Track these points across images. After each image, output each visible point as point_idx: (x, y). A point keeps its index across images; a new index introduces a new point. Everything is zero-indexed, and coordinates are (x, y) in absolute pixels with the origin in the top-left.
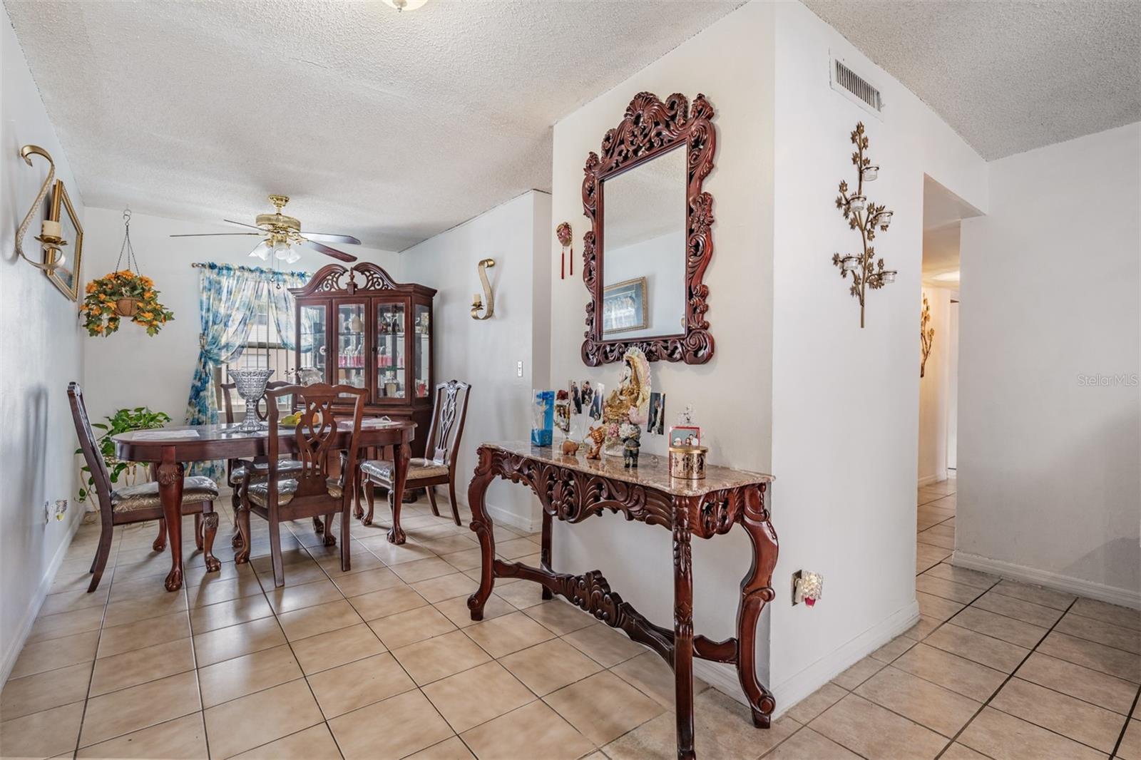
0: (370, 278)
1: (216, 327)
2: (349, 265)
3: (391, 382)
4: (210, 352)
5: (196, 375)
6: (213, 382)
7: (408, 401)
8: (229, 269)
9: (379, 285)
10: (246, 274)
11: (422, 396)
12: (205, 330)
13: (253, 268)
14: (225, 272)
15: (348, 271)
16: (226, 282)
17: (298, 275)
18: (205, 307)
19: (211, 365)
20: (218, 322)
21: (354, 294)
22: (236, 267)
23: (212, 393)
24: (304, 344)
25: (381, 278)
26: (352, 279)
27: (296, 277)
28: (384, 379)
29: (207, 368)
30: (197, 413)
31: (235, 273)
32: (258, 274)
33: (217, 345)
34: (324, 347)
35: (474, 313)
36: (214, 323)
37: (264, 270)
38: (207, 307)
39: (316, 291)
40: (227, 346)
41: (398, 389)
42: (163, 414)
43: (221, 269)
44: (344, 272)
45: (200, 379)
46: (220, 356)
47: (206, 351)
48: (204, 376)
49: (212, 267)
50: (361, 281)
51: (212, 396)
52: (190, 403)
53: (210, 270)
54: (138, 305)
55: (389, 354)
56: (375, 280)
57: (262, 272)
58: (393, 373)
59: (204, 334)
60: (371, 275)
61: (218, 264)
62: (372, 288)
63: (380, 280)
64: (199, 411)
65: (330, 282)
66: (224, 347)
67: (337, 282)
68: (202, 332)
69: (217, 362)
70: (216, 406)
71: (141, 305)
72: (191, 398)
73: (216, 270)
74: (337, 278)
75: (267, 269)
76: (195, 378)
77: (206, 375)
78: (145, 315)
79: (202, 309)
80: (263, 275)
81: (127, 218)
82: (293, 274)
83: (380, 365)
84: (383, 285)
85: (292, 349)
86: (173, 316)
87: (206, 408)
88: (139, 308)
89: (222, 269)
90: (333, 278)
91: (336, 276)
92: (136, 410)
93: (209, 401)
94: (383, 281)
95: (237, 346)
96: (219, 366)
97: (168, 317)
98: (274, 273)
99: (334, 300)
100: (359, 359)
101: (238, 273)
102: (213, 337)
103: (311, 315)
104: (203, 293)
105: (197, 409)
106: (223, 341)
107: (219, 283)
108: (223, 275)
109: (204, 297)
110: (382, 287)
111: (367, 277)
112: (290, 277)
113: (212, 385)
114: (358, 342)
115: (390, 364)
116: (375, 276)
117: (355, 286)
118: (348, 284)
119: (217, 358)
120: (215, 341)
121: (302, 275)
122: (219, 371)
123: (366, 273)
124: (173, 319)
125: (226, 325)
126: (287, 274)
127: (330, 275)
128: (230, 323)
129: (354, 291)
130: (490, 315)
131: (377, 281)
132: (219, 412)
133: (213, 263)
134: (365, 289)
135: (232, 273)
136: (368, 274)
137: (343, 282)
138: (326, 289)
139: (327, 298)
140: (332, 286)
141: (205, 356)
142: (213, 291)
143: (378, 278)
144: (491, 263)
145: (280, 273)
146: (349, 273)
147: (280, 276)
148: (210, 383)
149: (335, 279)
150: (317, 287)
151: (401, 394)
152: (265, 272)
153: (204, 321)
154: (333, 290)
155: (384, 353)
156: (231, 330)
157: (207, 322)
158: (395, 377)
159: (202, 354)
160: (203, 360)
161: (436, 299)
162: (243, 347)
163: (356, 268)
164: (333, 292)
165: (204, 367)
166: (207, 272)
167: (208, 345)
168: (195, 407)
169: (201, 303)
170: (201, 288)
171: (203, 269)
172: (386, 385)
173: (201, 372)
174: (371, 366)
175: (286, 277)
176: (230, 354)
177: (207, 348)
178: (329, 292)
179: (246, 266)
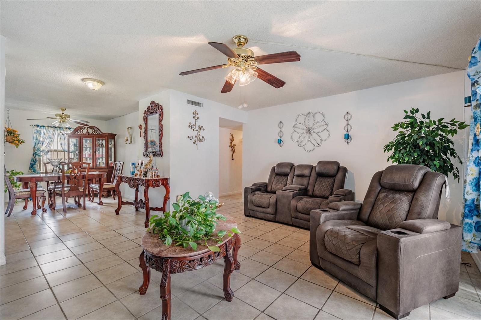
1: (39, 145)
2: (86, 127)
3: (101, 162)
4: (37, 153)
5: (32, 160)
6: (38, 162)
7: (106, 167)
8: (44, 127)
9: (96, 133)
10: (50, 128)
11: (111, 166)
12: (35, 146)
13: (52, 126)
14: (42, 127)
16: (43, 131)
19: (37, 157)
20: (39, 143)
21: (88, 135)
22: (46, 126)
23: (38, 166)
24: (71, 150)
26: (88, 131)
27: (68, 129)
28: (99, 161)
29: (36, 158)
30: (32, 172)
33: (40, 151)
34: (78, 151)
35: (126, 142)
36: (38, 143)
38: (36, 138)
40: (43, 151)
41: (103, 164)
42: (21, 172)
43: (41, 127)
44: (85, 129)
45: (33, 161)
46: (40, 154)
47: (36, 152)
48: (35, 160)
49: (38, 126)
50: (91, 131)
51: (38, 167)
52: (30, 169)
53: (37, 127)
55: (101, 153)
57: (55, 127)
58: (102, 159)
59: (35, 147)
61: (40, 125)
62: (94, 134)
64: (33, 171)
65: (80, 131)
66: (42, 151)
67: (82, 131)
68: (34, 146)
69: (39, 156)
70: (39, 170)
71: (14, 138)
72: (30, 167)
73: (39, 127)
74: (82, 130)
76: (32, 161)
77: (36, 160)
78: (15, 142)
79: (34, 139)
80: (56, 128)
81: (8, 111)
83: (97, 157)
85: (66, 152)
86: (25, 142)
87: (36, 171)
88: (13, 139)
89: (41, 126)
91: (82, 129)
92: (11, 171)
93: (36, 168)
94: (98, 132)
95: (46, 151)
96: (40, 157)
97: (23, 142)
98: (60, 128)
99: (81, 137)
100: (90, 155)
101: (47, 128)
102: (38, 148)
103: (73, 141)
105: (32, 171)
106: (41, 149)
107: (40, 131)
108: (42, 128)
109: (35, 135)
112: (66, 129)
113: (38, 163)
114: (90, 150)
115: (101, 156)
117: (89, 133)
118: (86, 132)
119: (39, 155)
120: (39, 149)
121: (70, 128)
122: (40, 158)
124: (24, 143)
125: (42, 144)
126: (64, 128)
127: (80, 129)
128: (44, 144)
129: (88, 134)
130: (131, 142)
132: (40, 172)
134: (92, 134)
135: (45, 128)
136: (93, 129)
137: (85, 131)
138: (79, 133)
139: (79, 136)
140: (81, 132)
141: (35, 154)
142: (38, 133)
143: (96, 131)
144: (131, 128)
146: (87, 129)
147: (62, 129)
148: (37, 163)
150: (75, 133)
151: (104, 165)
153: (35, 143)
154: (81, 134)
155: (99, 153)
156: (44, 146)
157: (36, 143)
158: (103, 160)
159: (34, 154)
160: (34, 155)
161: (116, 137)
162: (49, 151)
163: (89, 127)
165: (35, 157)
168: (32, 170)
169: (34, 137)
170: (34, 132)
171: (34, 127)
172: (99, 163)
173: (34, 159)
174: (94, 157)
176: (44, 153)
177: (36, 151)
178: (80, 134)
179: (50, 126)
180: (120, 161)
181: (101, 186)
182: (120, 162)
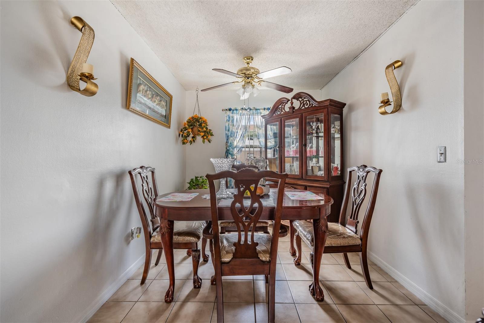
0: (302, 102)
1: (232, 138)
2: (289, 96)
3: (315, 165)
4: (229, 151)
7: (326, 179)
8: (236, 110)
9: (307, 105)
10: (244, 112)
11: (336, 175)
12: (227, 140)
13: (247, 108)
14: (235, 111)
15: (290, 100)
16: (236, 117)
17: (267, 109)
18: (227, 129)
21: (293, 113)
22: (240, 109)
24: (269, 144)
25: (308, 100)
26: (292, 104)
27: (266, 110)
28: (312, 163)
31: (239, 112)
32: (249, 111)
33: (232, 147)
34: (278, 146)
35: (383, 110)
36: (231, 136)
37: (252, 108)
38: (228, 129)
39: (274, 115)
40: (236, 147)
41: (320, 170)
43: (233, 110)
44: (288, 102)
47: (228, 150)
49: (230, 110)
50: (297, 104)
54: (199, 130)
55: (314, 149)
56: (305, 102)
57: (250, 109)
58: (316, 160)
59: (227, 142)
60: (303, 100)
61: (233, 108)
62: (303, 108)
63: (308, 102)
65: (281, 109)
69: (232, 155)
73: (232, 111)
75: (253, 108)
78: (201, 134)
79: (226, 130)
80: (251, 111)
81: (197, 92)
82: (264, 109)
83: (308, 155)
84: (310, 104)
85: (263, 148)
89: (234, 110)
90: (282, 106)
91: (284, 105)
94: (309, 102)
95: (240, 147)
96: (233, 157)
97: (211, 134)
98: (256, 109)
99: (283, 118)
100: (296, 152)
101: (240, 111)
102: (230, 143)
103: (273, 129)
104: (226, 123)
106: (235, 145)
107: (233, 117)
108: (234, 113)
110: (309, 106)
111: (300, 102)
112: (263, 111)
114: (297, 142)
115: (315, 154)
116: (304, 100)
117: (294, 108)
118: (290, 108)
119: (232, 153)
121: (269, 109)
123: (299, 99)
124: (213, 135)
125: (236, 137)
126: (262, 109)
127: (281, 105)
129: (293, 111)
130: (398, 108)
131: (306, 103)
133: (230, 108)
134: (300, 109)
135: (238, 111)
136: (300, 99)
137: (287, 107)
138: (279, 113)
139: (279, 118)
140: (282, 111)
141: (227, 152)
142: (230, 121)
143: (306, 101)
144: (397, 64)
145: (259, 109)
147: (258, 110)
149: (283, 107)
150: (274, 113)
151: (321, 173)
152: (252, 109)
154: (282, 113)
155: (311, 147)
156: (238, 140)
157: (228, 137)
158: (318, 162)
162: (242, 148)
163: (294, 98)
164: (282, 114)
166: (228, 112)
167: (228, 147)
169: (226, 127)
170: (226, 120)
171: (226, 112)
172: (312, 167)
174: (303, 156)
175: (261, 111)
176: (237, 151)
177: (228, 148)
178: (280, 115)
179: (244, 107)
180: (365, 166)
181: (319, 245)
182: (367, 169)
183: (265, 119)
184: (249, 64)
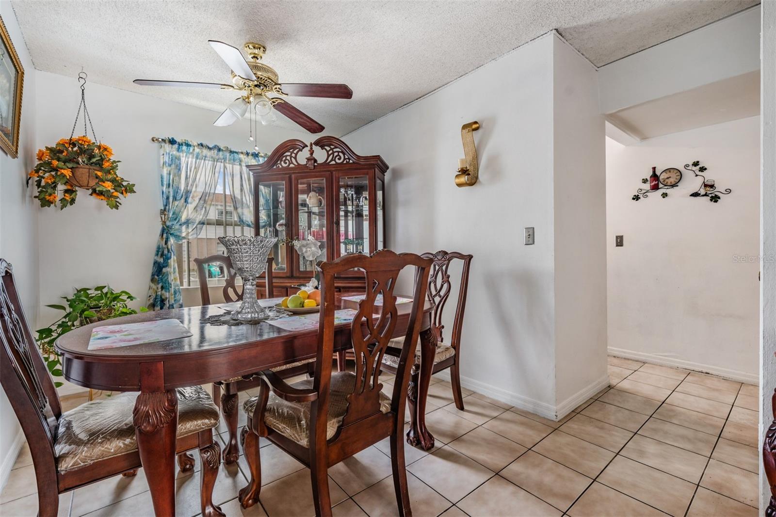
0: (330, 152)
1: (176, 203)
4: (171, 228)
5: (158, 251)
6: (175, 258)
8: (188, 145)
9: (340, 159)
10: (205, 152)
13: (211, 146)
14: (184, 148)
15: (307, 146)
16: (186, 160)
17: (252, 155)
18: (165, 183)
19: (172, 240)
20: (178, 198)
21: (313, 169)
22: (195, 144)
23: (174, 269)
24: (262, 219)
25: (342, 152)
26: (312, 154)
27: (250, 157)
29: (169, 243)
30: (160, 290)
31: (194, 150)
32: (216, 151)
33: (179, 221)
34: (282, 221)
35: (460, 180)
36: (175, 199)
37: (222, 148)
38: (168, 183)
39: (275, 167)
40: (187, 222)
42: (126, 293)
43: (180, 145)
44: (303, 148)
45: (162, 255)
46: (181, 232)
47: (168, 227)
48: (166, 252)
49: (172, 142)
50: (321, 155)
51: (174, 272)
52: (153, 280)
53: (170, 145)
54: (96, 174)
56: (336, 154)
57: (219, 150)
59: (165, 210)
60: (332, 149)
61: (178, 140)
62: (333, 162)
63: (341, 154)
64: (162, 288)
65: (288, 158)
66: (184, 223)
67: (295, 158)
68: (163, 208)
69: (178, 237)
70: (178, 282)
71: (99, 174)
72: (153, 275)
73: (176, 146)
74: (296, 154)
75: (224, 147)
76: (157, 255)
77: (168, 251)
78: (104, 184)
79: (162, 185)
80: (221, 153)
81: (82, 81)
82: (248, 154)
84: (345, 159)
85: (249, 226)
86: (135, 189)
87: (170, 284)
88: (97, 177)
89: (182, 145)
90: (291, 154)
91: (295, 152)
92: (97, 289)
93: (171, 278)
94: (344, 154)
95: (197, 222)
96: (180, 243)
97: (130, 189)
98: (231, 152)
99: (293, 175)
101: (197, 150)
102: (174, 214)
104: (163, 168)
105: (160, 286)
106: (183, 218)
107: (179, 159)
108: (182, 151)
109: (165, 171)
110: (344, 161)
111: (328, 152)
112: (245, 157)
113: (174, 261)
116: (335, 150)
117: (315, 161)
118: (308, 159)
119: (178, 234)
120: (176, 217)
121: (256, 155)
122: (181, 246)
123: (326, 147)
124: (135, 192)
125: (186, 201)
126: (242, 153)
127: (288, 151)
128: (190, 200)
129: (314, 166)
130: (475, 180)
131: (338, 155)
132: (181, 287)
133: (173, 139)
134: (326, 164)
135: (191, 149)
136: (328, 148)
137: (302, 157)
138: (284, 165)
139: (286, 174)
140: (291, 162)
141: (166, 231)
142: (173, 166)
143: (338, 152)
144: (474, 126)
145: (236, 152)
146: (309, 148)
147: (235, 155)
148: (172, 259)
149: (293, 155)
150: (275, 163)
152: (222, 150)
153: (165, 196)
154: (292, 165)
156: (191, 207)
157: (168, 198)
159: (163, 230)
160: (165, 235)
162: (203, 224)
163: (318, 143)
164: (292, 168)
165: (166, 243)
166: (167, 147)
167: (170, 221)
168: (158, 284)
169: (162, 178)
170: (162, 163)
171: (163, 144)
173: (163, 248)
175: (241, 156)
176: (190, 230)
177: (168, 223)
178: (288, 168)
179: (204, 143)
183: (254, 173)
184: (257, 58)
